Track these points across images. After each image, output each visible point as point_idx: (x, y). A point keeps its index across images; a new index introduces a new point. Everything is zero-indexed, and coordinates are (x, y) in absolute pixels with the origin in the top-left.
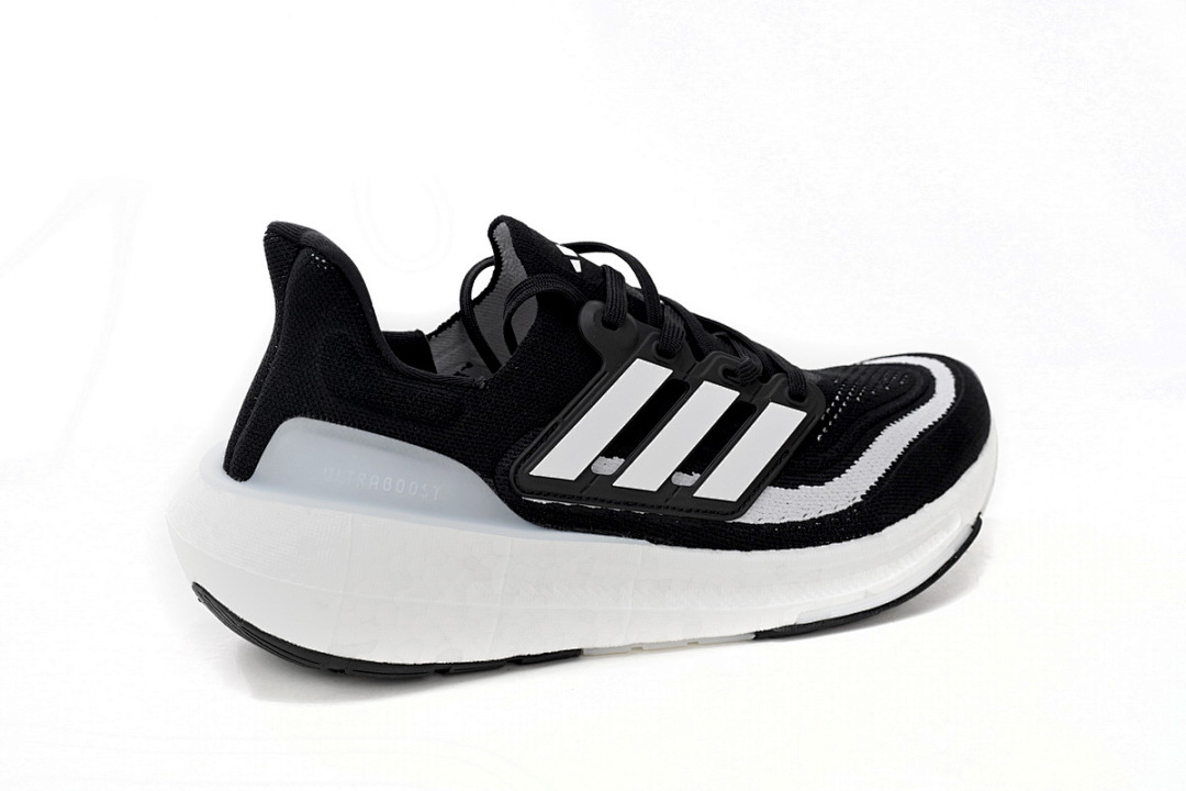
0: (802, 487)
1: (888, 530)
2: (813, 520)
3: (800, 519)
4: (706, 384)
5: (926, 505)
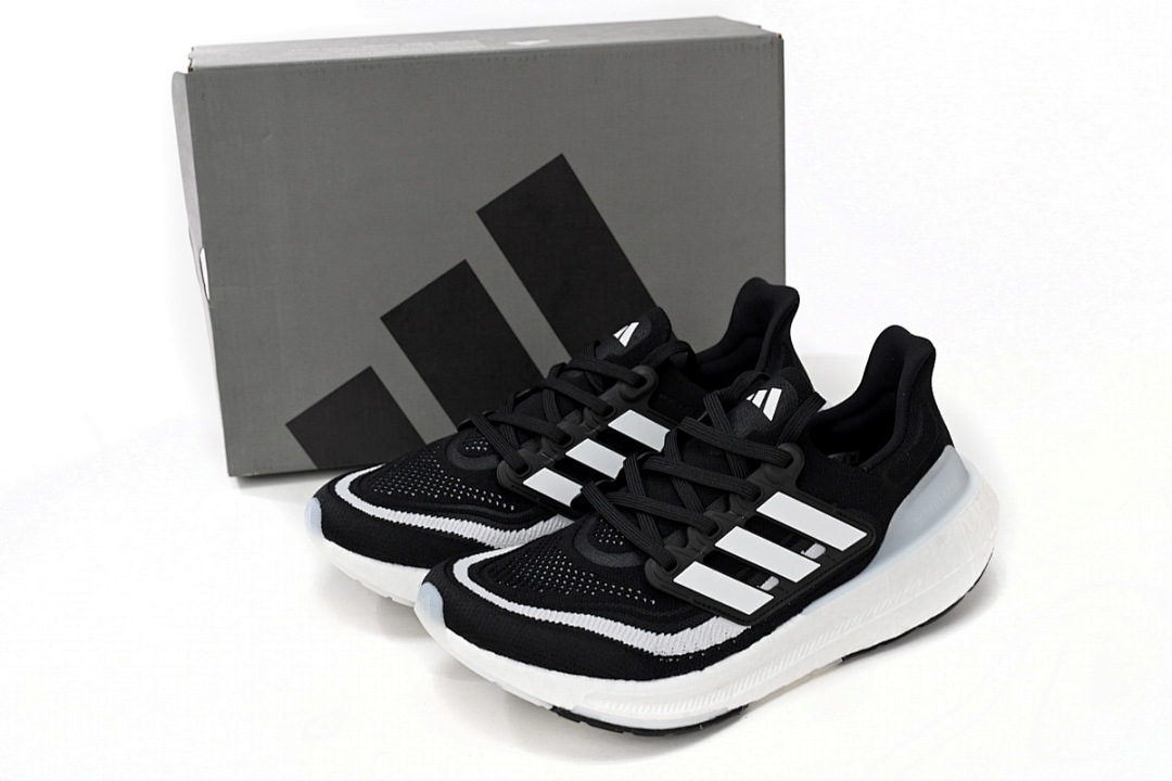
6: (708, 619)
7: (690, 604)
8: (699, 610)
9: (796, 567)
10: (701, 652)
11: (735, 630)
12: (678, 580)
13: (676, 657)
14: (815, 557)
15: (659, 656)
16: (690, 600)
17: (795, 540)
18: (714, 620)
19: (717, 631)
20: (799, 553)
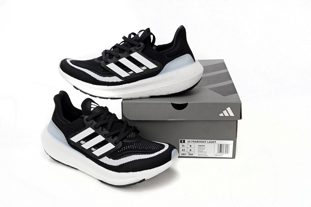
0: (111, 159)
1: (121, 173)
2: (110, 165)
3: (108, 164)
4: (100, 135)
5: (131, 172)
6: (114, 76)
7: (110, 72)
8: (112, 73)
9: (138, 70)
10: (109, 82)
11: (119, 80)
12: (107, 66)
13: (102, 81)
14: (144, 69)
15: (98, 80)
16: (110, 71)
17: (139, 64)
18: (115, 77)
19: (115, 79)
20: (140, 68)
